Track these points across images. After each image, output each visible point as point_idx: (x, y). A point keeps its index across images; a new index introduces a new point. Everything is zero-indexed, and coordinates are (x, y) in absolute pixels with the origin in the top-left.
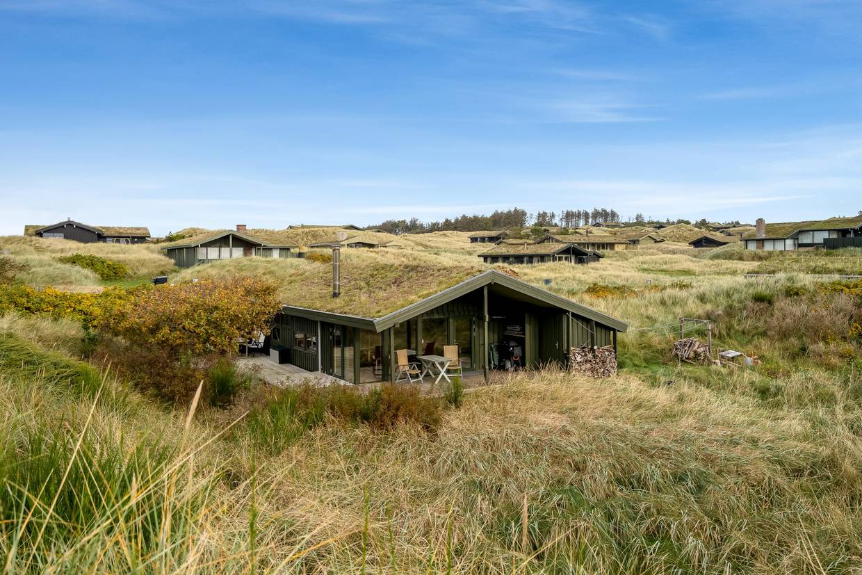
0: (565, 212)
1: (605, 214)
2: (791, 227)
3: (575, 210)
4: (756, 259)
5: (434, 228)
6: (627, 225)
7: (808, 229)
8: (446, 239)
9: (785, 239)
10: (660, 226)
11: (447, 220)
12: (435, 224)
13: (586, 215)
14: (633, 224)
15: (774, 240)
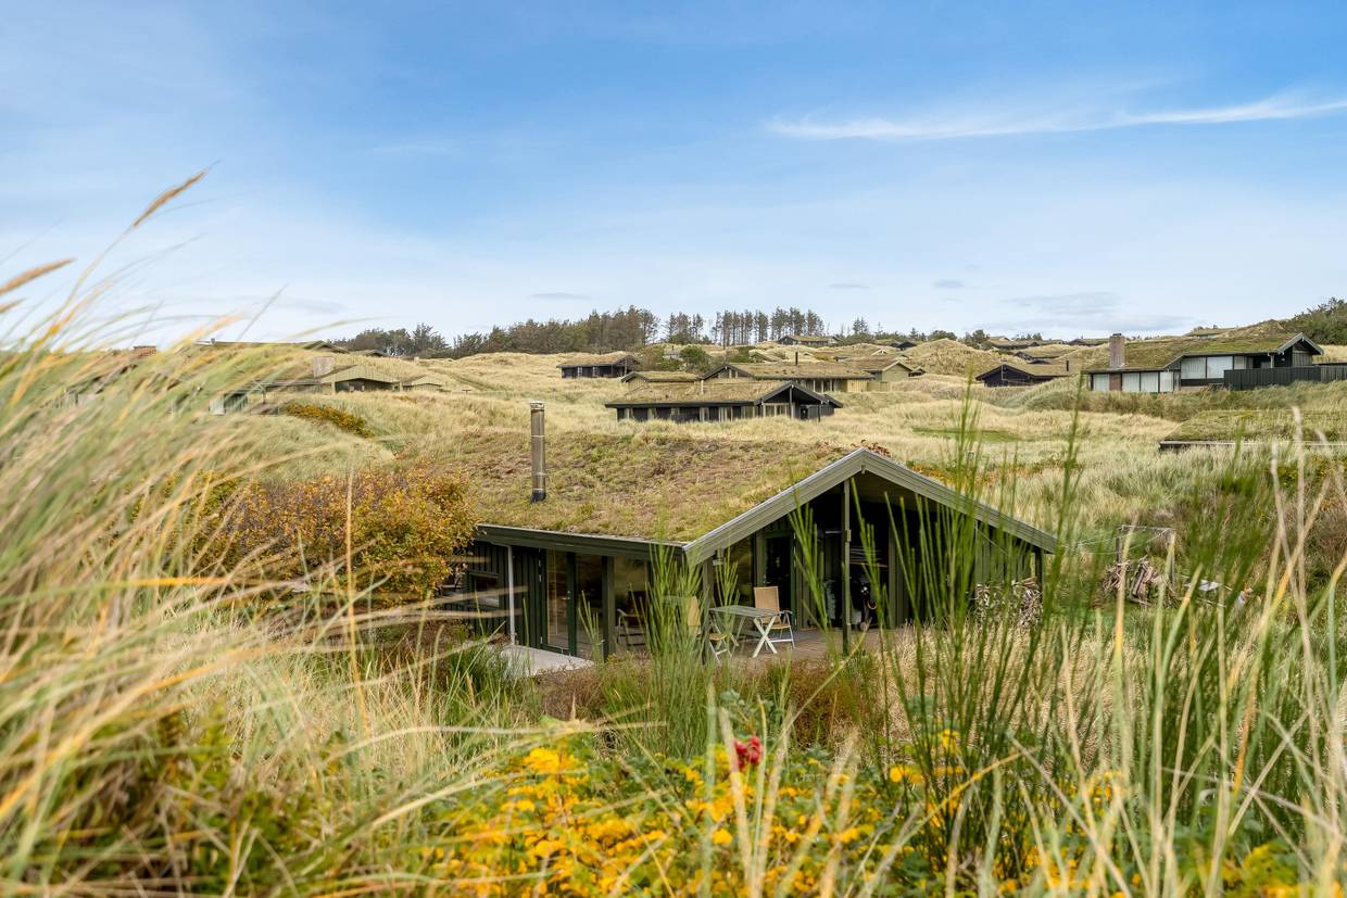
0: (723, 315)
1: (796, 319)
2: (1169, 350)
3: (740, 311)
4: (1110, 408)
5: (470, 347)
6: (840, 341)
7: (1199, 352)
8: (510, 371)
9: (1159, 372)
10: (904, 344)
11: (496, 331)
12: (474, 337)
13: (762, 320)
14: (851, 341)
15: (1140, 372)
